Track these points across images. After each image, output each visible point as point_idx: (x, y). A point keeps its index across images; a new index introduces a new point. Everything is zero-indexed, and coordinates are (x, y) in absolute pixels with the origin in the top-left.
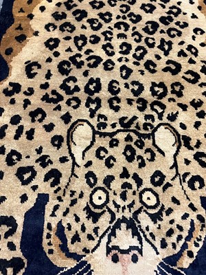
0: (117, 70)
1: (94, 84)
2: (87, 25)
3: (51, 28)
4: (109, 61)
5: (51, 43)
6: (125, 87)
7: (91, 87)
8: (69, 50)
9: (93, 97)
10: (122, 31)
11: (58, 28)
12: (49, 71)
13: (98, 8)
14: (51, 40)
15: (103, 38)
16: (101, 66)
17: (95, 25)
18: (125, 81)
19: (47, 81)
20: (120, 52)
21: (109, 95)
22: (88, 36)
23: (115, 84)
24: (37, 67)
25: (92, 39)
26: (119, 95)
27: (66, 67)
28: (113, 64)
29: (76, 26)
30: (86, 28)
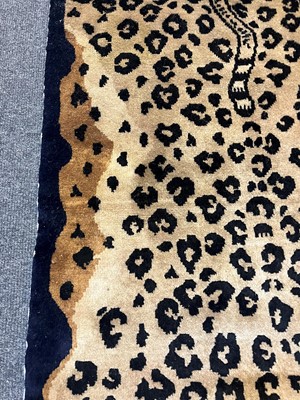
0: (263, 310)
1: (227, 349)
2: (197, 211)
3: (134, 227)
4: (247, 291)
5: (139, 262)
6: (284, 350)
7: (222, 356)
8: (171, 274)
9: (228, 380)
10: (261, 219)
11: (146, 226)
12: (142, 326)
13: (212, 170)
14: (136, 254)
15: (228, 238)
16: (233, 305)
17: (211, 211)
18: (282, 336)
19: (141, 350)
20: (265, 268)
21: (257, 372)
22: (201, 238)
23: (264, 346)
24: (118, 320)
25: (210, 242)
26: (274, 370)
27: (170, 313)
28: (255, 298)
29: (177, 216)
30: (195, 220)
